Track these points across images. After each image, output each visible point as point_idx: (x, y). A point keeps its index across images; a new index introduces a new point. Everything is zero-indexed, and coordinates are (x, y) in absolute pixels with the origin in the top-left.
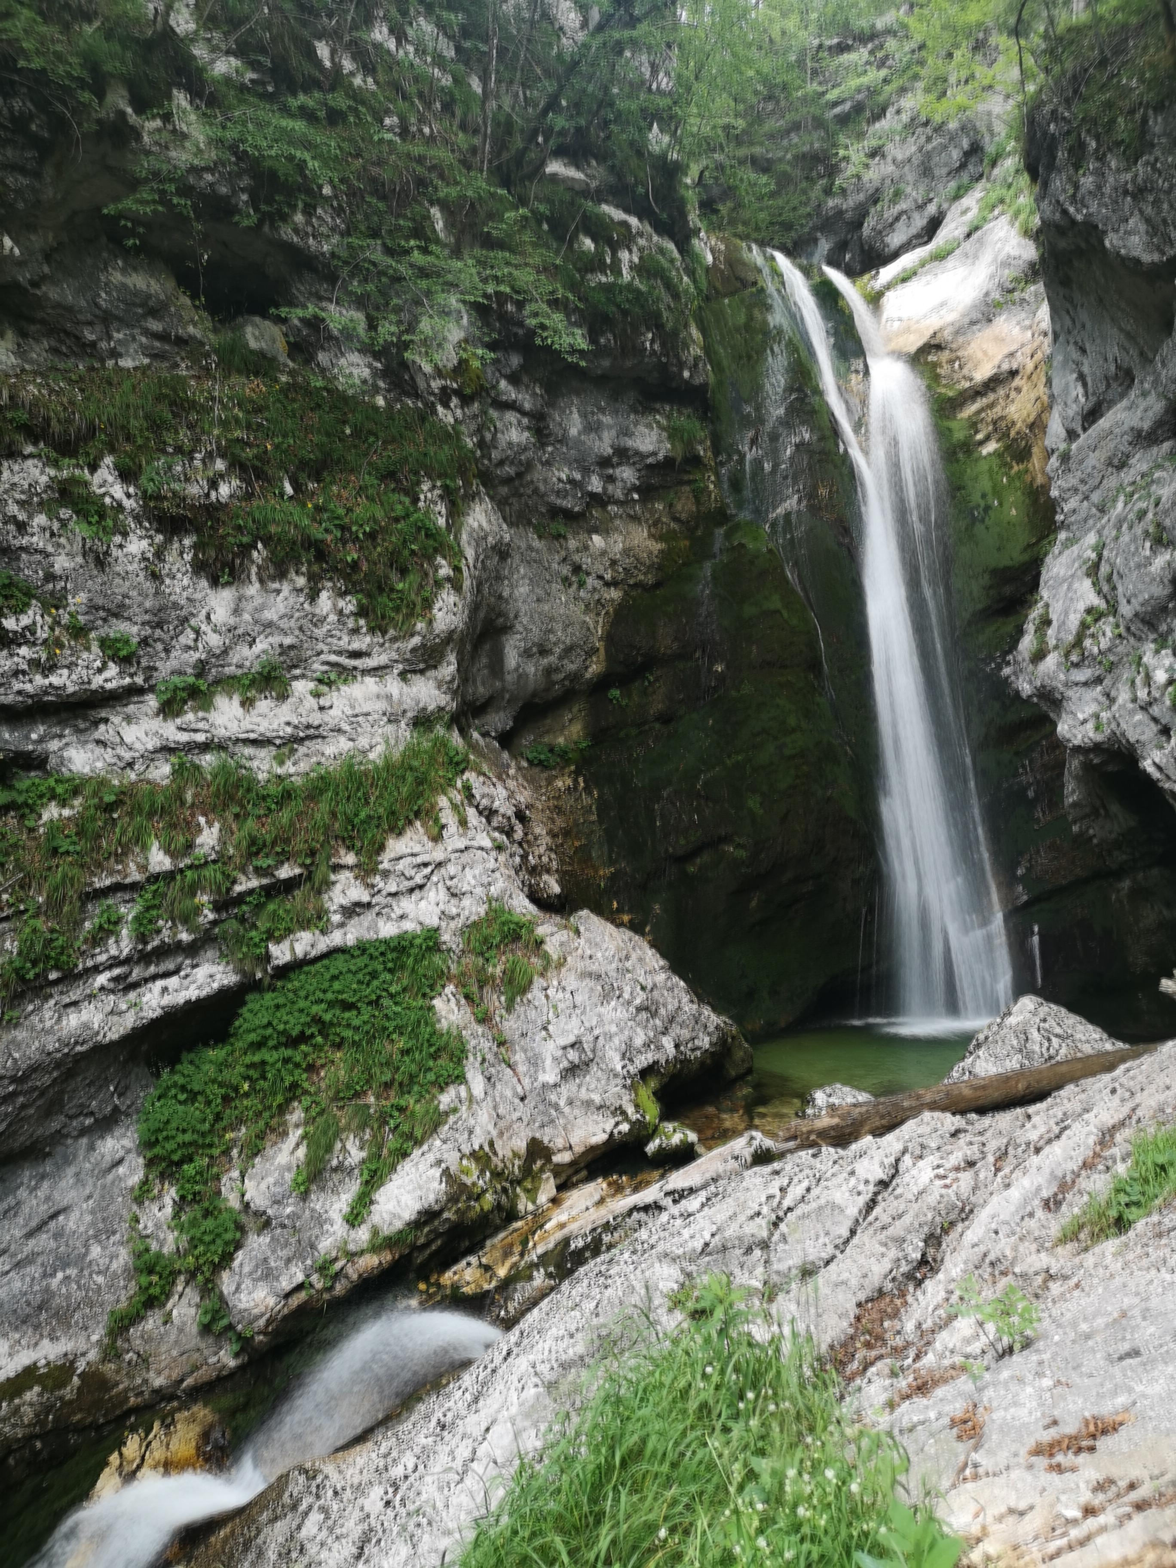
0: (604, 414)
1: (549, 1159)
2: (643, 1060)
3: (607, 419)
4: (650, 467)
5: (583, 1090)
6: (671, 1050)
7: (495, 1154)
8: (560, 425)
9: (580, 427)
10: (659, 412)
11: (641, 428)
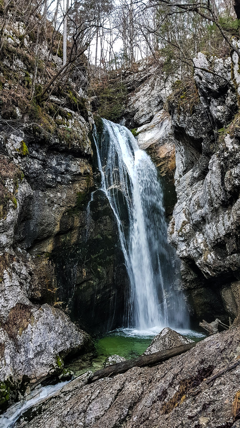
1: (29, 382)
2: (60, 349)
3: (63, 162)
4: (75, 175)
5: (41, 359)
6: (69, 346)
7: (12, 381)
8: (50, 163)
9: (56, 164)
10: (78, 161)
11: (72, 165)
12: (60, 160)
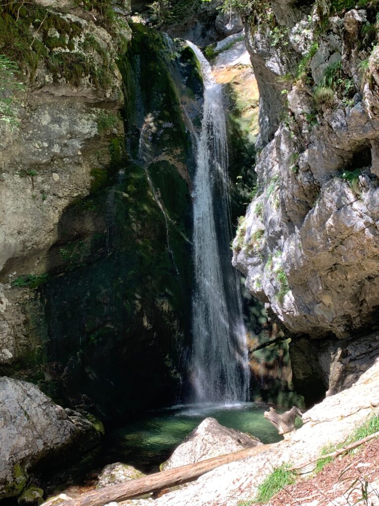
0: (63, 114)
3: (65, 117)
4: (88, 140)
8: (37, 120)
9: (50, 121)
10: (94, 113)
11: (83, 120)
12: (57, 114)
